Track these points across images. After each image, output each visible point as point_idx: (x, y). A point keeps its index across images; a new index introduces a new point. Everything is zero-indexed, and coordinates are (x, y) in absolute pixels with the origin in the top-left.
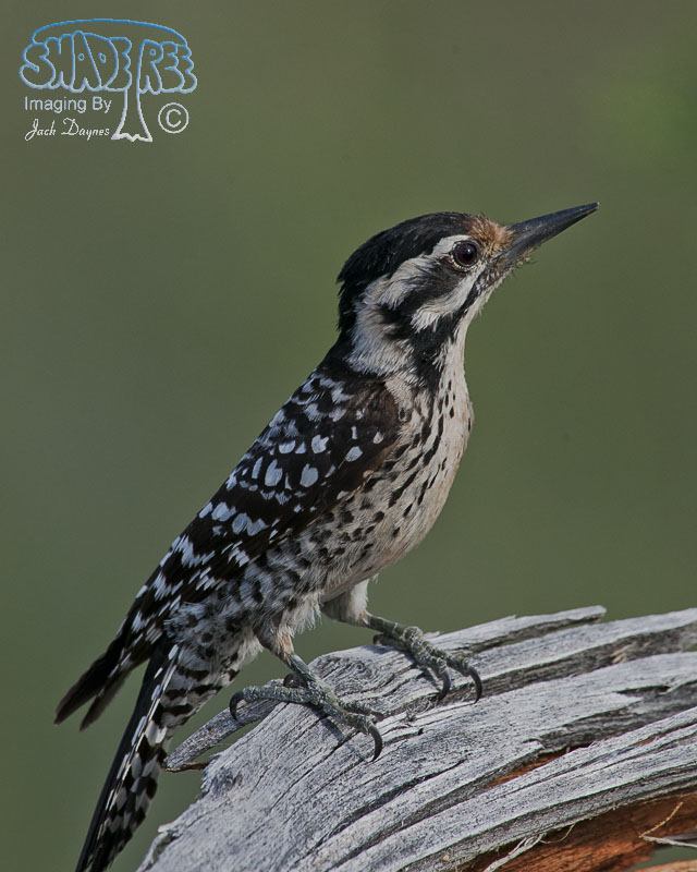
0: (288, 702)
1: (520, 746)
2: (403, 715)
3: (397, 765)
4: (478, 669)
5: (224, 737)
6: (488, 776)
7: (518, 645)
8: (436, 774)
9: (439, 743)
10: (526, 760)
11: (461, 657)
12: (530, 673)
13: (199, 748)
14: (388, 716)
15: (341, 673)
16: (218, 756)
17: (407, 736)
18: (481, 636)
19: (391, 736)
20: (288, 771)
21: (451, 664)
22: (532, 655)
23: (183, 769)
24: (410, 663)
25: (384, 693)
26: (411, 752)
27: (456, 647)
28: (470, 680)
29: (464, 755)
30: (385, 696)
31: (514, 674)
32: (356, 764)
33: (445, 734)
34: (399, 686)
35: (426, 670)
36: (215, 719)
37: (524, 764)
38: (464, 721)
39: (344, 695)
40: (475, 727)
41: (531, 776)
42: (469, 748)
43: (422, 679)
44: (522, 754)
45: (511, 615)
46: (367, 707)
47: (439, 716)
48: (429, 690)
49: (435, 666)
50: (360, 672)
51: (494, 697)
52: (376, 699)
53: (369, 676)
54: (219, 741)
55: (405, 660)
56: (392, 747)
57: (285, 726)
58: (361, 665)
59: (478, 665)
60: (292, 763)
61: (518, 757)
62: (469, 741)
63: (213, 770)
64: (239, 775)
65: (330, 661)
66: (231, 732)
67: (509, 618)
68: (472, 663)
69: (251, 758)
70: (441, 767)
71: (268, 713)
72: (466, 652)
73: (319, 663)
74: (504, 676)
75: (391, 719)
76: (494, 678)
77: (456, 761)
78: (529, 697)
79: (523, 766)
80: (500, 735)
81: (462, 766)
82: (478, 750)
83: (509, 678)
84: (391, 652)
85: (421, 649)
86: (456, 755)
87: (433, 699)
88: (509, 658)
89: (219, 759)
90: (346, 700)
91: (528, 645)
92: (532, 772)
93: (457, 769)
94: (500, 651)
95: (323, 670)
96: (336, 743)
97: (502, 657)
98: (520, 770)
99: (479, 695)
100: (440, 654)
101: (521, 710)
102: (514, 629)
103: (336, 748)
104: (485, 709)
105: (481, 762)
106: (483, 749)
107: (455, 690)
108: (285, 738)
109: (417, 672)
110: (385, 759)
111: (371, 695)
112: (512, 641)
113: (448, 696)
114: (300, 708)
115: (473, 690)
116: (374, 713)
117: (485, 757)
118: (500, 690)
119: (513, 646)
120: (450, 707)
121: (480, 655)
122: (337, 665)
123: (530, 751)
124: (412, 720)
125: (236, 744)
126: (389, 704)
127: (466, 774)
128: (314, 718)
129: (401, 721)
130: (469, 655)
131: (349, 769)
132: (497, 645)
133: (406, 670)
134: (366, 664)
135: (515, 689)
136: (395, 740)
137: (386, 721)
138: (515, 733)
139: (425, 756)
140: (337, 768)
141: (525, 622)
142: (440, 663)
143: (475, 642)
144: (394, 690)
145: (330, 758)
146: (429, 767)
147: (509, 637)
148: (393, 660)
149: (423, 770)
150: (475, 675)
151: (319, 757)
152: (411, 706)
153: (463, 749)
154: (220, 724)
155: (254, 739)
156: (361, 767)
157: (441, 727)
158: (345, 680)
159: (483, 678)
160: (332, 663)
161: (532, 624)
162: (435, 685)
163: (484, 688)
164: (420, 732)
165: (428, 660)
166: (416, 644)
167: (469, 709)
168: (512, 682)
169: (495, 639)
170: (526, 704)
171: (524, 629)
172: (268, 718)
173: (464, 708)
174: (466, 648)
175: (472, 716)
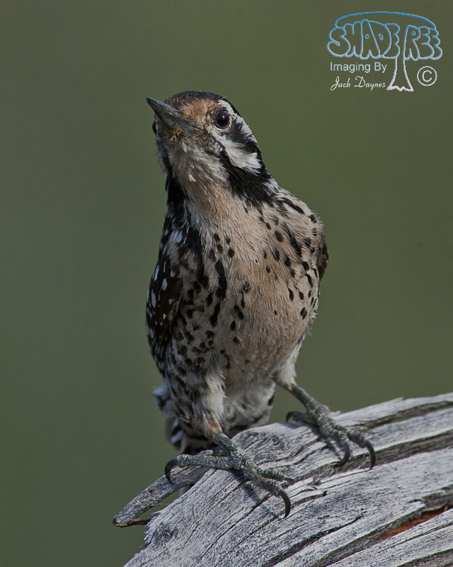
0: (216, 469)
1: (407, 506)
2: (310, 480)
3: (306, 521)
4: (372, 442)
5: (163, 498)
6: (380, 530)
7: (405, 422)
8: (337, 529)
9: (339, 504)
10: (411, 517)
11: (358, 433)
12: (414, 445)
13: (143, 507)
14: (298, 481)
15: (259, 445)
16: (158, 514)
17: (314, 497)
18: (374, 415)
19: (301, 497)
20: (215, 526)
21: (351, 437)
22: (417, 430)
23: (130, 524)
24: (316, 437)
25: (294, 462)
26: (317, 510)
27: (354, 423)
28: (366, 451)
29: (360, 513)
30: (296, 464)
31: (402, 446)
32: (272, 520)
33: (344, 496)
34: (307, 456)
35: (328, 443)
36: (156, 483)
37: (410, 520)
38: (360, 485)
39: (262, 463)
40: (369, 490)
41: (416, 530)
42: (364, 507)
43: (327, 450)
44: (408, 512)
45: (399, 397)
46: (281, 474)
47: (340, 481)
48: (332, 459)
49: (337, 438)
50: (275, 445)
51: (385, 465)
52: (288, 466)
53: (282, 447)
54: (159, 502)
55: (312, 434)
56: (301, 507)
57: (213, 489)
58: (275, 438)
59: (372, 439)
60: (218, 520)
61: (405, 514)
62: (365, 501)
63: (153, 525)
64: (176, 530)
65: (250, 435)
66: (169, 494)
67: (397, 400)
68: (367, 437)
69: (186, 515)
70: (341, 522)
71: (199, 478)
72: (362, 428)
73: (241, 437)
74: (393, 448)
75: (300, 483)
76: (385, 449)
77: (354, 517)
78: (414, 465)
79: (409, 522)
80: (390, 496)
81: (359, 522)
82: (371, 509)
83: (397, 450)
84: (300, 428)
85: (325, 423)
86: (354, 513)
87: (336, 466)
88: (397, 433)
89: (159, 516)
90: (263, 468)
91: (413, 422)
92: (417, 527)
93: (354, 524)
94: (390, 427)
95: (244, 443)
96: (254, 504)
97: (391, 432)
98: (407, 525)
99: (373, 464)
100: (341, 429)
101: (408, 475)
102: (401, 409)
103: (255, 507)
104: (378, 475)
105: (374, 518)
106: (376, 508)
107: (353, 459)
108: (213, 499)
109: (321, 445)
110: (296, 516)
111: (284, 463)
112: (399, 419)
113: (347, 464)
114: (226, 474)
115: (368, 459)
116: (286, 479)
117: (378, 514)
118: (390, 460)
119: (401, 423)
120: (349, 473)
121: (374, 431)
122: (255, 439)
123: (415, 510)
124: (318, 484)
125: (173, 504)
126: (299, 471)
127: (362, 529)
128: (236, 483)
129: (308, 484)
130: (364, 431)
131: (266, 524)
132: (387, 422)
133: (312, 443)
134: (280, 438)
135: (402, 458)
136: (304, 500)
137: (296, 485)
138: (402, 495)
139: (328, 513)
140: (256, 524)
141: (410, 403)
142: (342, 435)
143: (369, 420)
144: (303, 460)
145: (250, 516)
146: (331, 522)
147: (398, 415)
148: (303, 434)
149: (327, 525)
150: (370, 447)
151: (241, 514)
152: (317, 473)
153: (359, 508)
154: (159, 487)
155: (188, 500)
156: (275, 523)
157: (341, 490)
158: (262, 451)
159: (376, 449)
160: (252, 437)
161: (416, 405)
162: (337, 455)
163: (377, 458)
164: (325, 494)
165: (331, 432)
166: (322, 419)
167: (364, 475)
168: (400, 453)
169: (386, 417)
170: (412, 471)
171: (410, 409)
172: (199, 482)
173: (361, 475)
174: (361, 425)
175: (367, 480)
